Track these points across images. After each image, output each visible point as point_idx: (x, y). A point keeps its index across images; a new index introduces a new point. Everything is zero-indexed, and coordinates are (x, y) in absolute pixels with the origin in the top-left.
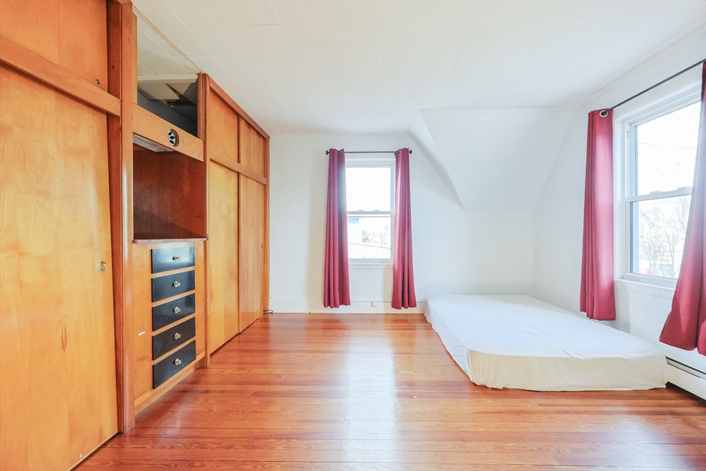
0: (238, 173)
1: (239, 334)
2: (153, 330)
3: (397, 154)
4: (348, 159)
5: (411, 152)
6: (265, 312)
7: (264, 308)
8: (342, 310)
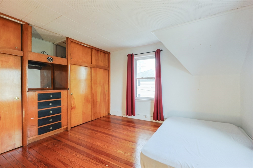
0: (91, 68)
1: (91, 121)
2: (38, 118)
3: (155, 52)
4: (135, 57)
5: (162, 50)
6: (109, 114)
7: (108, 113)
8: (132, 117)
